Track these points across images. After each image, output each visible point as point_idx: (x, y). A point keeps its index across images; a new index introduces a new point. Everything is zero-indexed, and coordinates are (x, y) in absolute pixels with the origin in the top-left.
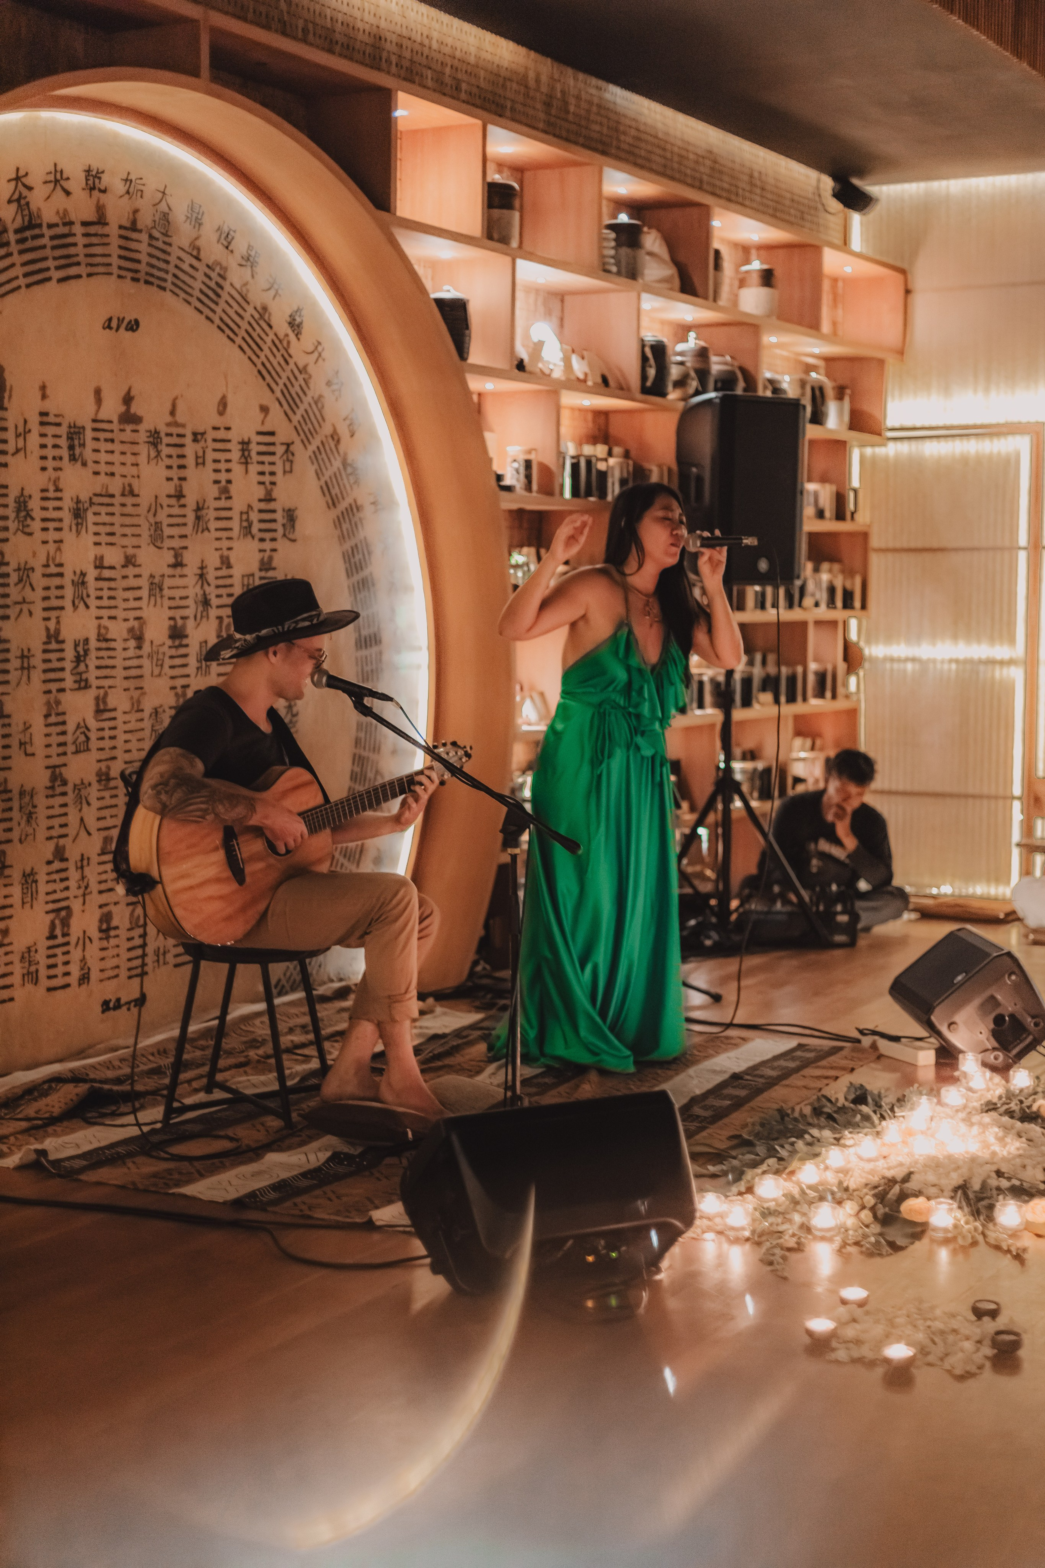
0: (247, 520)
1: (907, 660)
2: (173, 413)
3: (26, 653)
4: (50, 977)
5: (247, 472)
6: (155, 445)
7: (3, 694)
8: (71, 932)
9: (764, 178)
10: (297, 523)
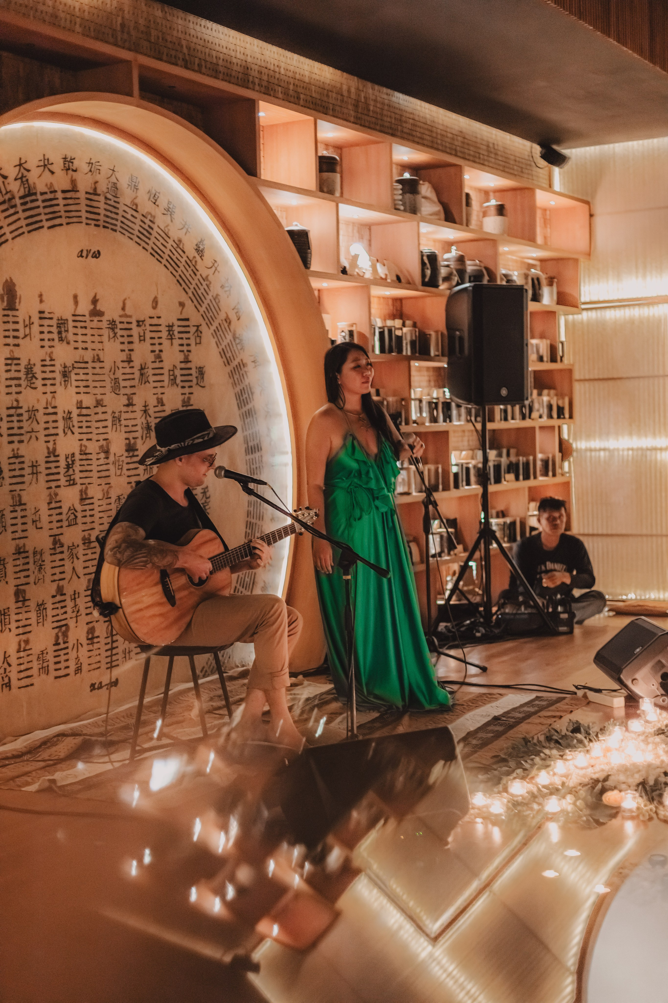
0: (173, 375)
1: (600, 450)
2: (123, 309)
3: (35, 464)
4: (56, 670)
5: (172, 344)
6: (113, 329)
7: (21, 490)
8: (69, 640)
9: (496, 147)
10: (205, 376)
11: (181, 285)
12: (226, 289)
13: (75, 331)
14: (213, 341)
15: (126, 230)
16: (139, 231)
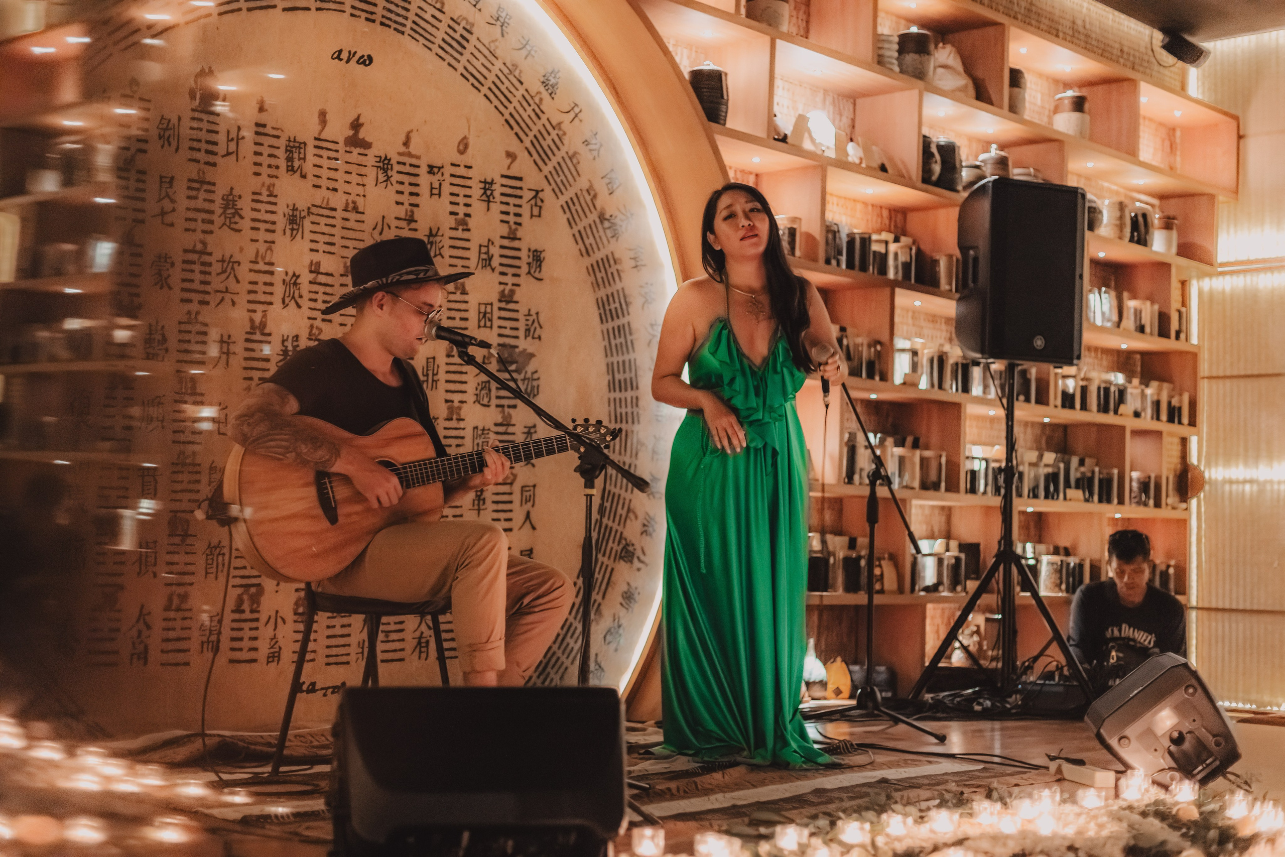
0: (487, 253)
1: (1245, 482)
2: (406, 144)
3: (225, 338)
4: (233, 650)
5: (488, 210)
6: (385, 171)
8: (260, 609)
9: (1088, 26)
10: (543, 264)
11: (512, 128)
12: (592, 147)
13: (318, 161)
14: (562, 218)
15: (419, 32)
16: (443, 40)
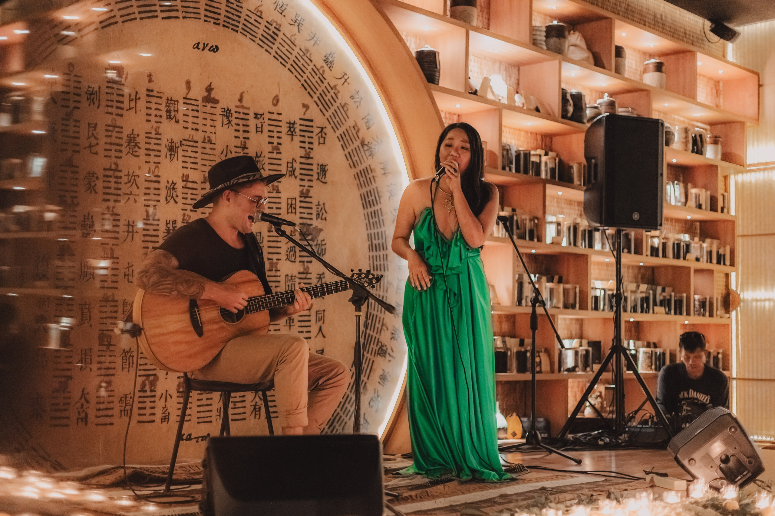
0: (292, 167)
1: (765, 300)
2: (240, 100)
3: (131, 223)
4: (140, 415)
5: (292, 140)
6: (228, 117)
7: (113, 245)
8: (156, 389)
9: (664, 18)
10: (327, 173)
12: (356, 100)
13: (186, 112)
14: (338, 145)
15: (248, 31)
16: (262, 35)
